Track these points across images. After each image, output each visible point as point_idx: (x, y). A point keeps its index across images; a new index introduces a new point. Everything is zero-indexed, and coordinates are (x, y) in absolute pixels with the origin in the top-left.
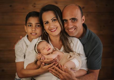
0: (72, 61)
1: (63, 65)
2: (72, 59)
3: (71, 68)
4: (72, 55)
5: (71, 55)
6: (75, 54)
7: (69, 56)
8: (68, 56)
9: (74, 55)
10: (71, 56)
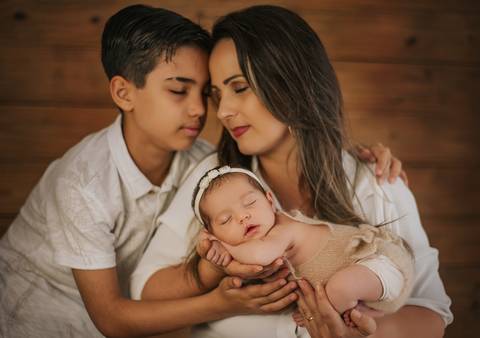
0: (366, 269)
1: (324, 286)
2: (369, 258)
3: (360, 302)
4: (368, 241)
5: (364, 238)
6: (387, 234)
7: (356, 243)
8: (348, 243)
9: (378, 239)
10: (362, 244)
